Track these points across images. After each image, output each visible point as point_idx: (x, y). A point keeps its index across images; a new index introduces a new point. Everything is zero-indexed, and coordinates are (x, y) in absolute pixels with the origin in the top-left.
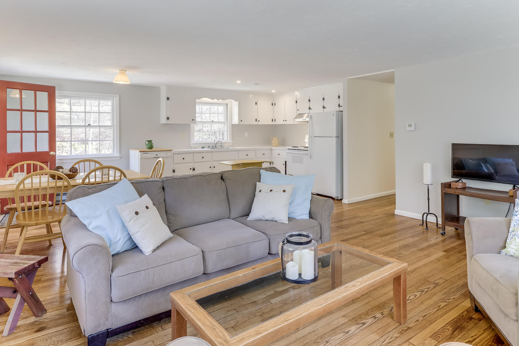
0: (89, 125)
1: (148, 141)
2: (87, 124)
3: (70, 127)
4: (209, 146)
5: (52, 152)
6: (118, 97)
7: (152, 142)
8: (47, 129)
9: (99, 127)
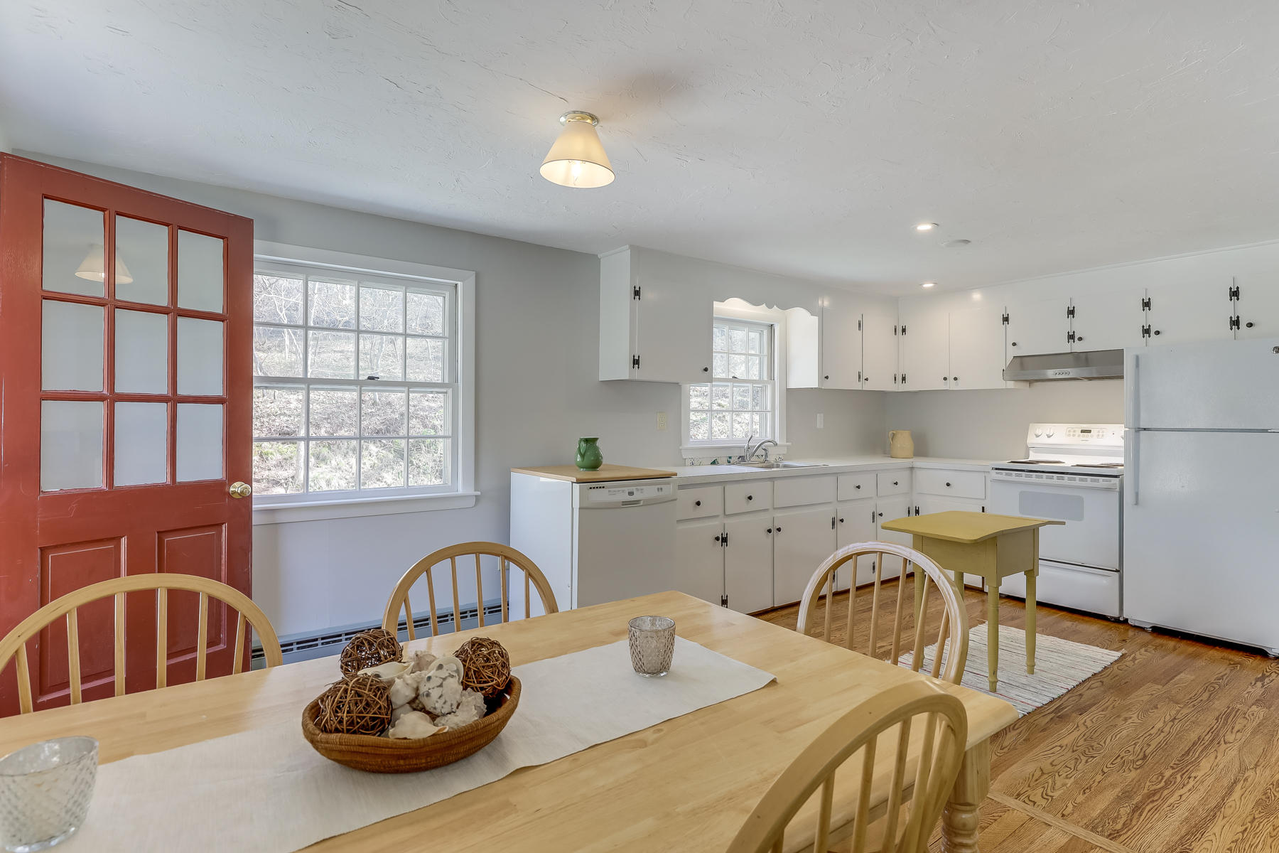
0: (370, 378)
1: (587, 441)
2: (363, 377)
3: (303, 386)
4: (730, 458)
5: (237, 484)
6: (473, 279)
7: (598, 444)
8: (218, 390)
9: (405, 389)
